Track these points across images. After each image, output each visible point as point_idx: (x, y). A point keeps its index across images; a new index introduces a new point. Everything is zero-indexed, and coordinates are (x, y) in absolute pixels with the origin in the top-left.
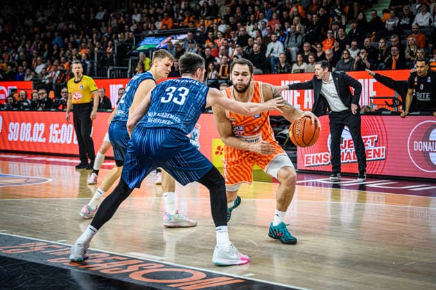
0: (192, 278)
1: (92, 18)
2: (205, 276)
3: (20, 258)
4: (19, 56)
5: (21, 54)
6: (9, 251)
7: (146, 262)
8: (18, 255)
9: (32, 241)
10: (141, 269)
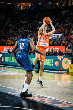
0: (63, 104)
1: (36, 29)
2: (66, 103)
3: (15, 95)
4: (16, 39)
5: (17, 38)
6: (12, 93)
7: (50, 98)
8: (15, 94)
9: (18, 91)
10: (48, 100)
